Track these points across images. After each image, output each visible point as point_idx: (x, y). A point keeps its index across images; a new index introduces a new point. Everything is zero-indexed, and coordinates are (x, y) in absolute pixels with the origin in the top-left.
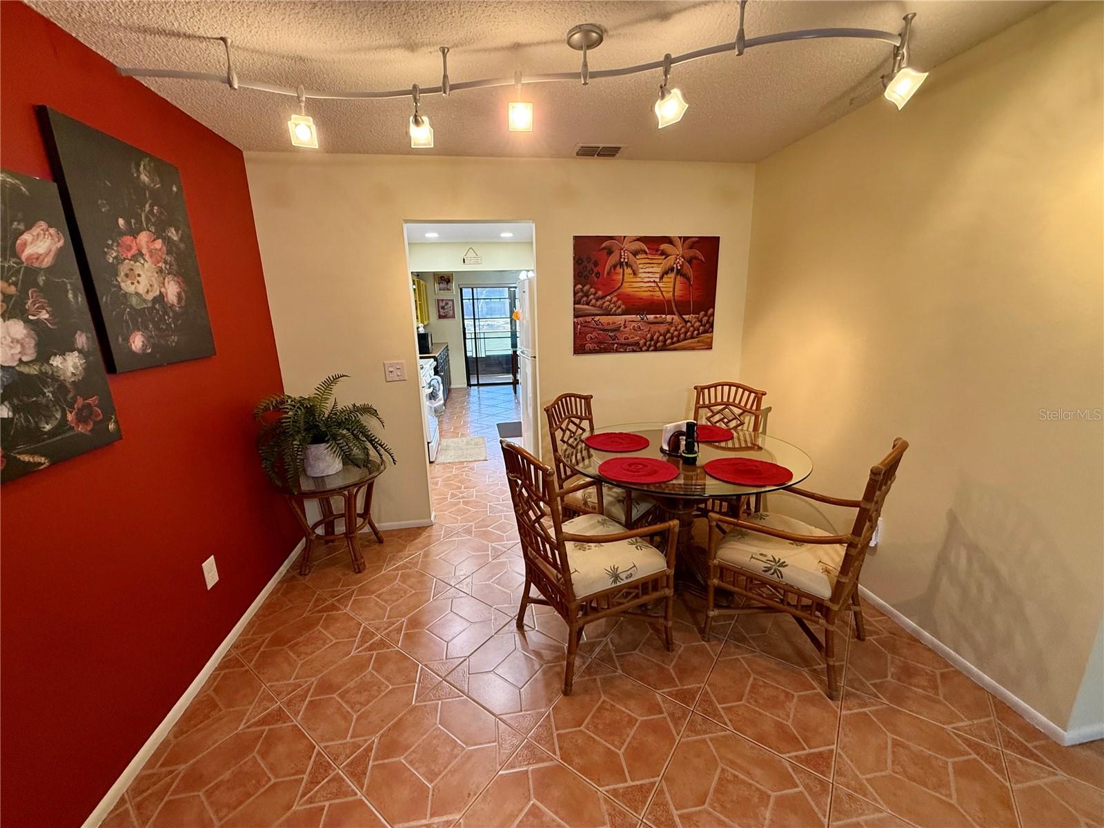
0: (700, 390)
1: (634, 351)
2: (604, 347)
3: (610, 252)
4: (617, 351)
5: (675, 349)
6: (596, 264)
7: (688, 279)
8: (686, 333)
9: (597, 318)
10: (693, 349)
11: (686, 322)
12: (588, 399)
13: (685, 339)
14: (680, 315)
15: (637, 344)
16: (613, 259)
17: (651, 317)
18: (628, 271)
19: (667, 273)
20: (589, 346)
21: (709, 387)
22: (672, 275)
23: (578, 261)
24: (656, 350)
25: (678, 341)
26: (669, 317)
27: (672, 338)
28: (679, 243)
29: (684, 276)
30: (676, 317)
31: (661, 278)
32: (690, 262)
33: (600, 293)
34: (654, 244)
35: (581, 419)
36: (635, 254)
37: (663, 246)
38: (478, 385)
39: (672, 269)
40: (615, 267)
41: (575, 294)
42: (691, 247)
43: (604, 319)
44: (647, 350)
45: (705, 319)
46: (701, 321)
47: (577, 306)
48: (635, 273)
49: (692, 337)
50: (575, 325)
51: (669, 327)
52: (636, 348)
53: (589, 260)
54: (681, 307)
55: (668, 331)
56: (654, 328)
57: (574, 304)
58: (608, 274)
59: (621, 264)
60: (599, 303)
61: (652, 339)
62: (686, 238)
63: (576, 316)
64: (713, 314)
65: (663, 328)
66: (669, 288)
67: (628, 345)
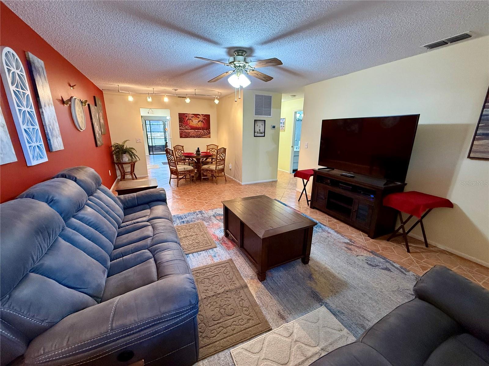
0: (208, 146)
1: (193, 138)
2: (186, 137)
3: (186, 117)
4: (189, 138)
5: (202, 138)
6: (184, 119)
7: (204, 123)
8: (204, 134)
9: (185, 130)
10: (206, 138)
11: (204, 132)
12: (183, 147)
13: (204, 135)
14: (203, 130)
15: (194, 136)
16: (187, 118)
17: (196, 131)
18: (191, 121)
19: (199, 121)
20: (183, 136)
21: (209, 145)
22: (200, 122)
23: (179, 118)
24: (198, 137)
25: (203, 136)
26: (200, 131)
27: (201, 135)
28: (201, 115)
29: (203, 122)
30: (202, 131)
31: (198, 122)
32: (204, 119)
33: (185, 125)
34: (196, 115)
35: (181, 150)
36: (192, 117)
37: (198, 116)
38: (153, 154)
39: (200, 121)
40: (188, 120)
41: (179, 125)
42: (204, 116)
43: (186, 131)
44: (196, 138)
45: (208, 131)
46: (207, 132)
47: (180, 128)
48: (192, 121)
49: (206, 135)
50: (180, 131)
52: (194, 137)
53: (182, 118)
54: (203, 129)
55: (201, 134)
56: (197, 133)
57: (180, 127)
58: (186, 121)
59: (189, 119)
60: (185, 127)
61: (197, 135)
62: (203, 115)
63: (180, 130)
64: (210, 130)
65: (199, 133)
66: (200, 125)
67: (192, 136)
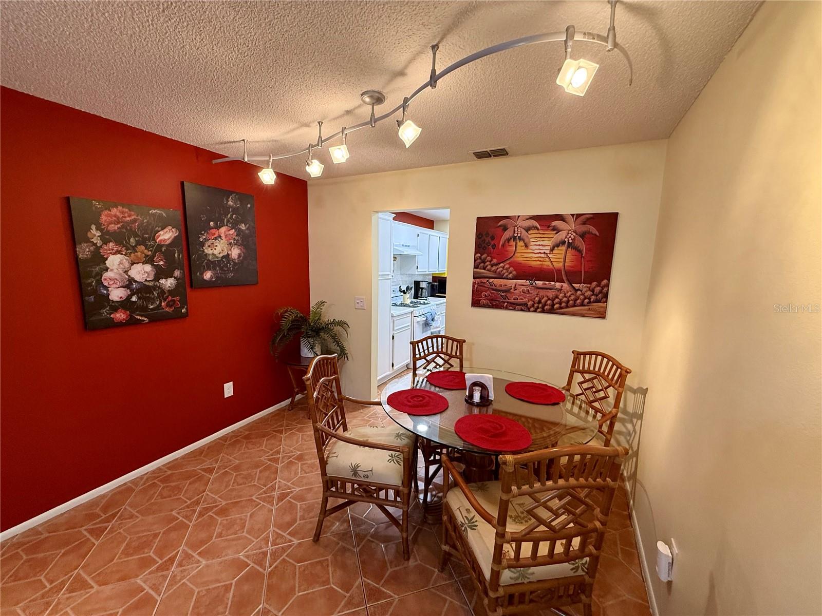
0: (578, 355)
1: (522, 310)
2: (495, 304)
3: (505, 228)
4: (506, 308)
6: (493, 238)
7: (580, 251)
8: (575, 300)
9: (491, 280)
10: (583, 316)
11: (576, 290)
12: (461, 342)
13: (574, 306)
14: (570, 283)
15: (526, 304)
16: (508, 234)
17: (539, 283)
18: (521, 243)
19: (558, 246)
20: (483, 301)
21: (585, 354)
22: (564, 248)
23: (479, 235)
24: (543, 311)
25: (567, 307)
26: (558, 285)
27: (560, 303)
28: (572, 221)
29: (576, 249)
30: (565, 285)
31: (552, 250)
32: (582, 236)
33: (495, 261)
34: (546, 222)
35: (451, 356)
36: (528, 229)
37: (554, 223)
39: (563, 243)
40: (509, 240)
41: (475, 260)
42: (584, 223)
43: (497, 282)
44: (535, 311)
45: (598, 289)
46: (593, 291)
47: (475, 270)
48: (526, 246)
49: (582, 305)
50: (474, 284)
51: (558, 293)
52: (525, 308)
53: (487, 234)
54: (572, 276)
55: (557, 297)
56: (542, 293)
57: (475, 267)
58: (503, 246)
59: (514, 238)
60: (494, 268)
61: (539, 302)
62: (579, 216)
63: (474, 278)
64: (608, 285)
65: (551, 294)
66: (559, 259)
67: (517, 304)
